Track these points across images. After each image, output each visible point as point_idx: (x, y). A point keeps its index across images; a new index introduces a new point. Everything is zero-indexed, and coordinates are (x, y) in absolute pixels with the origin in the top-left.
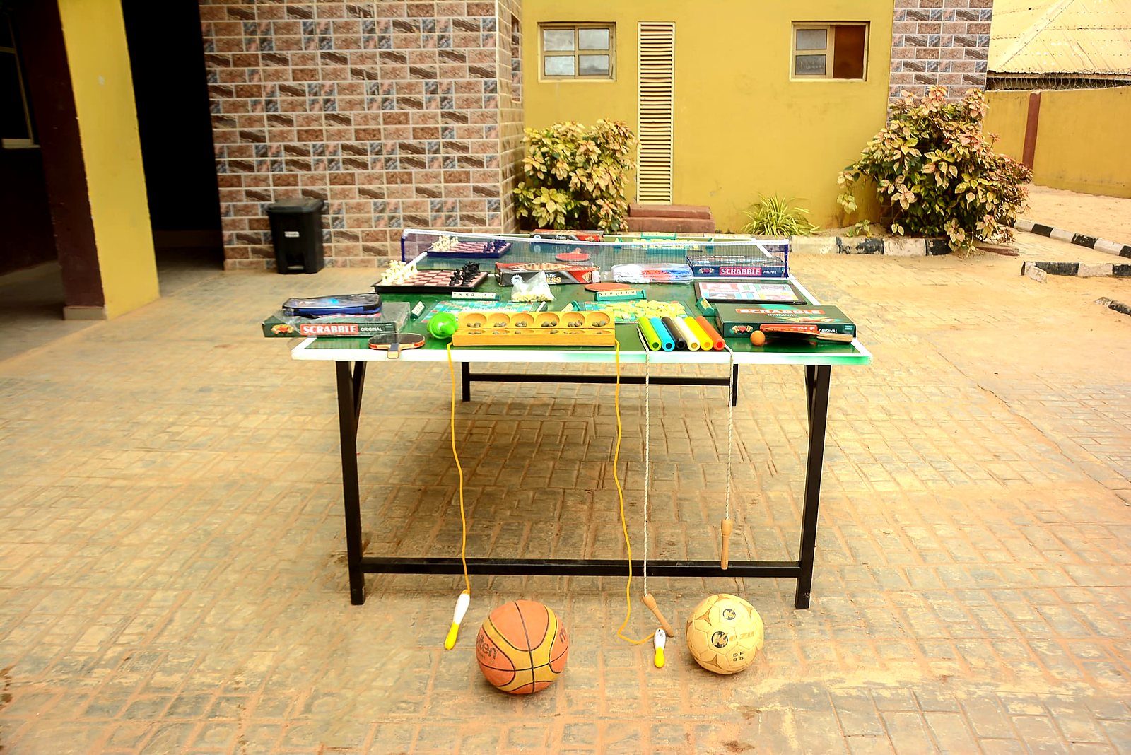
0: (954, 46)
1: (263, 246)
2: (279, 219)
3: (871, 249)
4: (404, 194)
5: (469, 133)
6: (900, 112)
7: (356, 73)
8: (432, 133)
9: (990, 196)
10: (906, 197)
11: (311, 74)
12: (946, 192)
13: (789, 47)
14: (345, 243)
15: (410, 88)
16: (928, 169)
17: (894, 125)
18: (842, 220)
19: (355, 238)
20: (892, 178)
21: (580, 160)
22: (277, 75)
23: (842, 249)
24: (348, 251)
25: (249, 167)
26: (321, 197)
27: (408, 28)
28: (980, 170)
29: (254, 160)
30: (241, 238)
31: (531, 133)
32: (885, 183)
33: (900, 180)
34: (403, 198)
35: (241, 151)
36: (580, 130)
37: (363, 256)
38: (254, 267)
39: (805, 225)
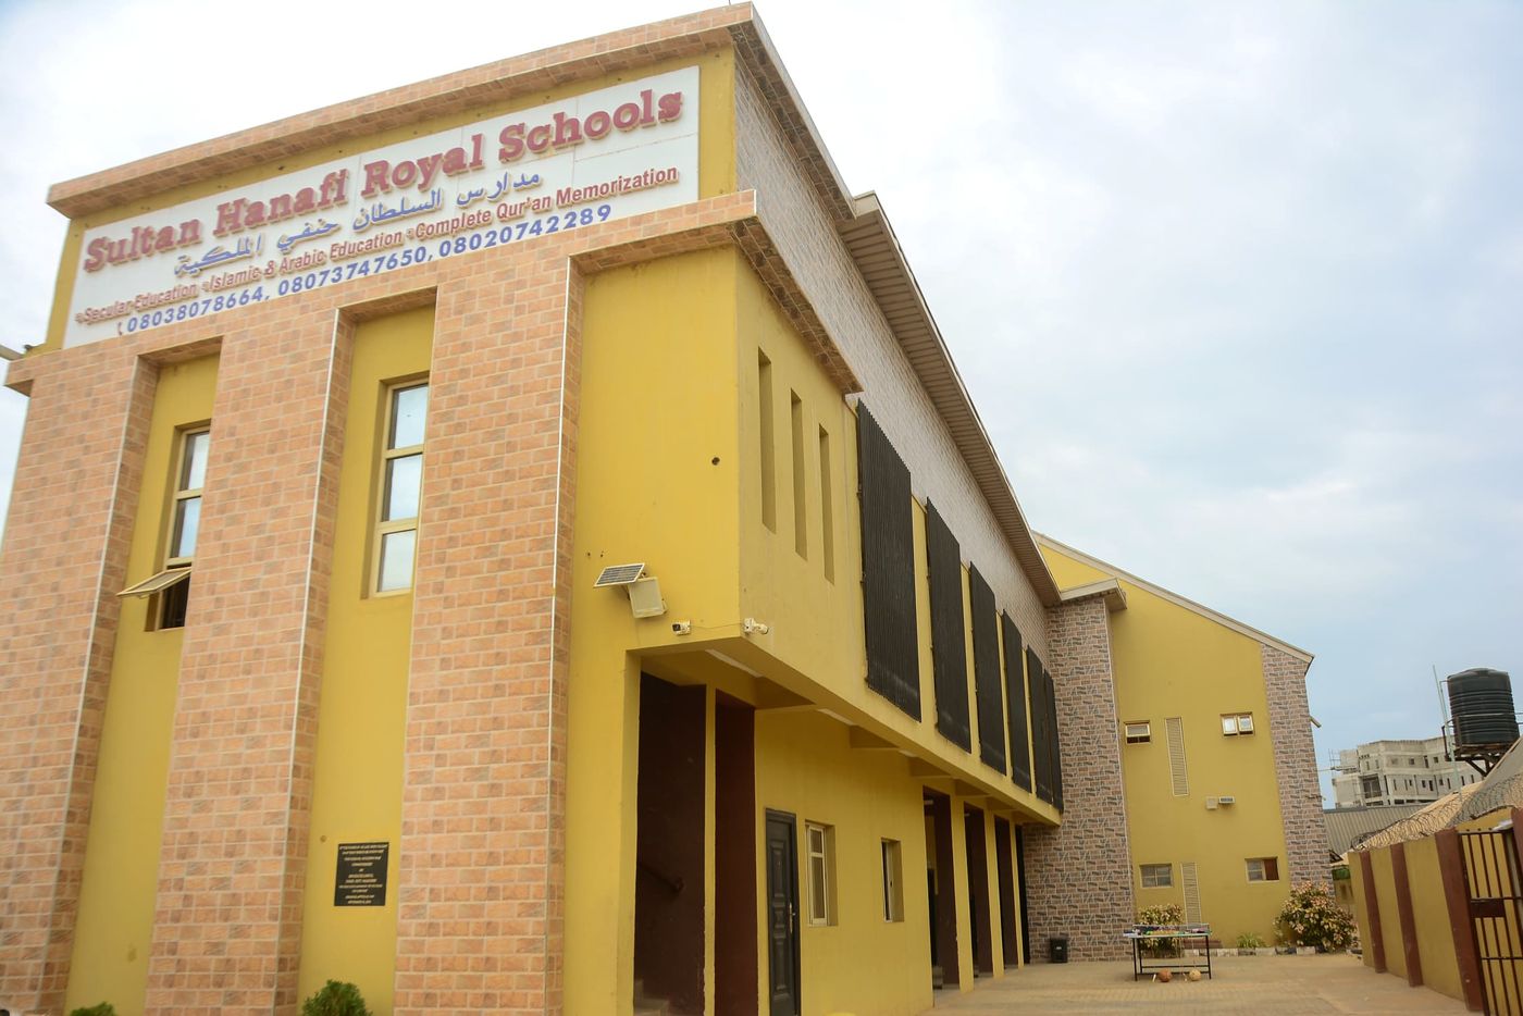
0: (1315, 864)
1: (1045, 954)
2: (1053, 943)
3: (1291, 952)
4: (1098, 933)
5: (1121, 910)
6: (1293, 893)
7: (1079, 890)
8: (1108, 910)
9: (1335, 926)
10: (1300, 928)
11: (1063, 891)
12: (1316, 925)
13: (1245, 870)
14: (1076, 952)
15: (1099, 895)
16: (1306, 916)
17: (1291, 899)
18: (1279, 941)
19: (1079, 950)
20: (1294, 921)
21: (1162, 920)
22: (1051, 892)
23: (1278, 953)
24: (1077, 955)
25: (1040, 925)
26: (1067, 935)
27: (1097, 874)
28: (1329, 916)
29: (1042, 922)
30: (1036, 951)
31: (1141, 910)
32: (1291, 923)
33: (1297, 922)
34: (1098, 935)
35: (1038, 919)
36: (1161, 907)
37: (1082, 957)
38: (1042, 962)
39: (1263, 945)
